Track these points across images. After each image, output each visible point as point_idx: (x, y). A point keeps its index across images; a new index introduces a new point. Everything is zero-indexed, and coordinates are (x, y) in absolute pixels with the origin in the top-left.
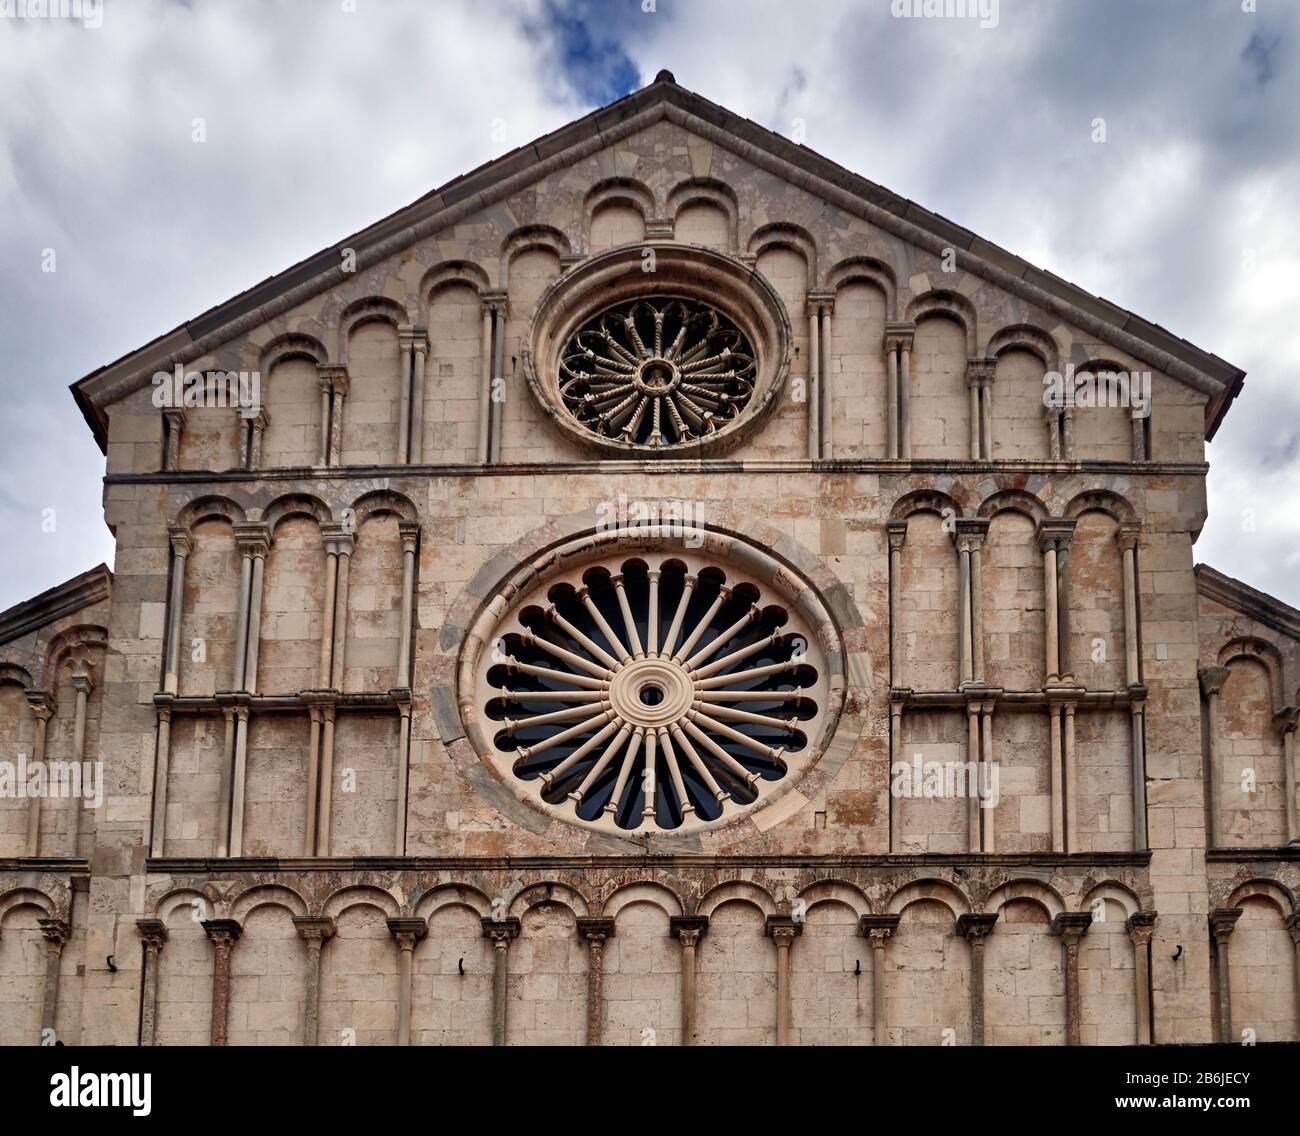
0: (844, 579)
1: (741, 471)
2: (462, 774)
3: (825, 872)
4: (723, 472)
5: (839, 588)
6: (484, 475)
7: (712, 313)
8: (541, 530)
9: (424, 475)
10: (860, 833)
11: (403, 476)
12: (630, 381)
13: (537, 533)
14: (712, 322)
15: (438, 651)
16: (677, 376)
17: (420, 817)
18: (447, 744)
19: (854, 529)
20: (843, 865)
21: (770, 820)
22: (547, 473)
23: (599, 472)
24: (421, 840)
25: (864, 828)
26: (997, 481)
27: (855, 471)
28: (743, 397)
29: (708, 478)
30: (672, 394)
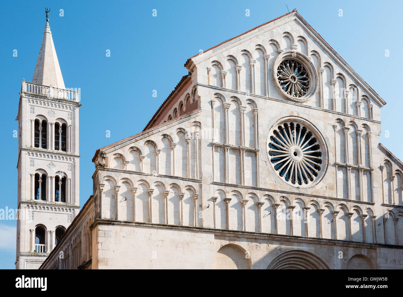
0: (328, 136)
1: (311, 108)
2: (268, 169)
3: (327, 200)
4: (308, 108)
5: (327, 138)
6: (269, 99)
7: (302, 66)
8: (279, 115)
9: (258, 97)
10: (332, 192)
11: (254, 96)
12: (288, 79)
13: (278, 116)
14: (301, 67)
15: (263, 140)
16: (297, 80)
17: (261, 178)
18: (265, 162)
19: (329, 125)
20: (330, 199)
21: (318, 187)
22: (279, 101)
23: (288, 103)
24: (262, 184)
25: (333, 191)
26: (350, 118)
27: (329, 112)
28: (308, 87)
29: (306, 108)
30: (296, 84)
